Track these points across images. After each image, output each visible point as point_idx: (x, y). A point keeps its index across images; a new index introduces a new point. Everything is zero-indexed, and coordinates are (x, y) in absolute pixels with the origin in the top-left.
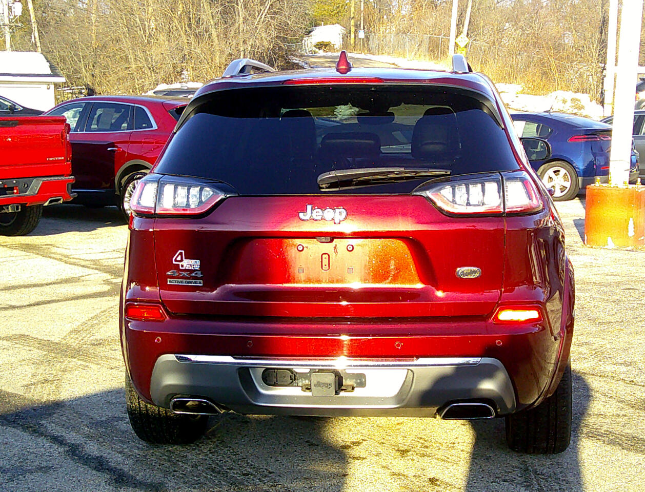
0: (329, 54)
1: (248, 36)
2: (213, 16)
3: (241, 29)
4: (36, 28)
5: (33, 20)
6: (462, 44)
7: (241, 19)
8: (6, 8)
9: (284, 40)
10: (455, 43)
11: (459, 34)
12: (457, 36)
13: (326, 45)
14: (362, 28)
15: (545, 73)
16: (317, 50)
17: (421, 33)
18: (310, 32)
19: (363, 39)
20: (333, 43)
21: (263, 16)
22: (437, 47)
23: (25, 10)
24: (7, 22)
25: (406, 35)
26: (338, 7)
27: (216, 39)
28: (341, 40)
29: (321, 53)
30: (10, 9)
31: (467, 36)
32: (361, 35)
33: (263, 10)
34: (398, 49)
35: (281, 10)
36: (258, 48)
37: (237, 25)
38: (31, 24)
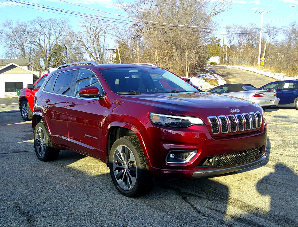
0: (215, 66)
1: (188, 60)
2: (177, 54)
3: (187, 58)
4: (121, 61)
5: (120, 59)
6: (263, 60)
7: (187, 55)
8: (111, 55)
9: (201, 61)
10: (260, 60)
11: (261, 57)
12: (261, 58)
13: (214, 63)
14: (227, 56)
15: (294, 69)
16: (211, 65)
17: (248, 57)
18: (208, 59)
19: (227, 60)
20: (216, 62)
21: (194, 53)
22: (254, 61)
23: (117, 56)
24: (112, 60)
25: (242, 58)
26: (218, 50)
27: (178, 62)
28: (219, 61)
29: (212, 66)
30: (113, 56)
31: (265, 57)
32: (226, 59)
33: (194, 52)
34: (239, 63)
35: (200, 51)
36: (193, 64)
37: (185, 56)
38: (119, 60)
